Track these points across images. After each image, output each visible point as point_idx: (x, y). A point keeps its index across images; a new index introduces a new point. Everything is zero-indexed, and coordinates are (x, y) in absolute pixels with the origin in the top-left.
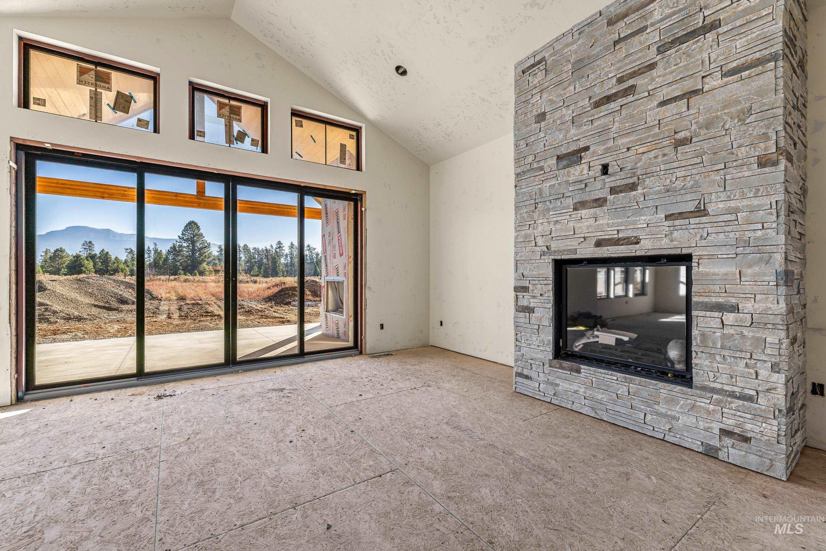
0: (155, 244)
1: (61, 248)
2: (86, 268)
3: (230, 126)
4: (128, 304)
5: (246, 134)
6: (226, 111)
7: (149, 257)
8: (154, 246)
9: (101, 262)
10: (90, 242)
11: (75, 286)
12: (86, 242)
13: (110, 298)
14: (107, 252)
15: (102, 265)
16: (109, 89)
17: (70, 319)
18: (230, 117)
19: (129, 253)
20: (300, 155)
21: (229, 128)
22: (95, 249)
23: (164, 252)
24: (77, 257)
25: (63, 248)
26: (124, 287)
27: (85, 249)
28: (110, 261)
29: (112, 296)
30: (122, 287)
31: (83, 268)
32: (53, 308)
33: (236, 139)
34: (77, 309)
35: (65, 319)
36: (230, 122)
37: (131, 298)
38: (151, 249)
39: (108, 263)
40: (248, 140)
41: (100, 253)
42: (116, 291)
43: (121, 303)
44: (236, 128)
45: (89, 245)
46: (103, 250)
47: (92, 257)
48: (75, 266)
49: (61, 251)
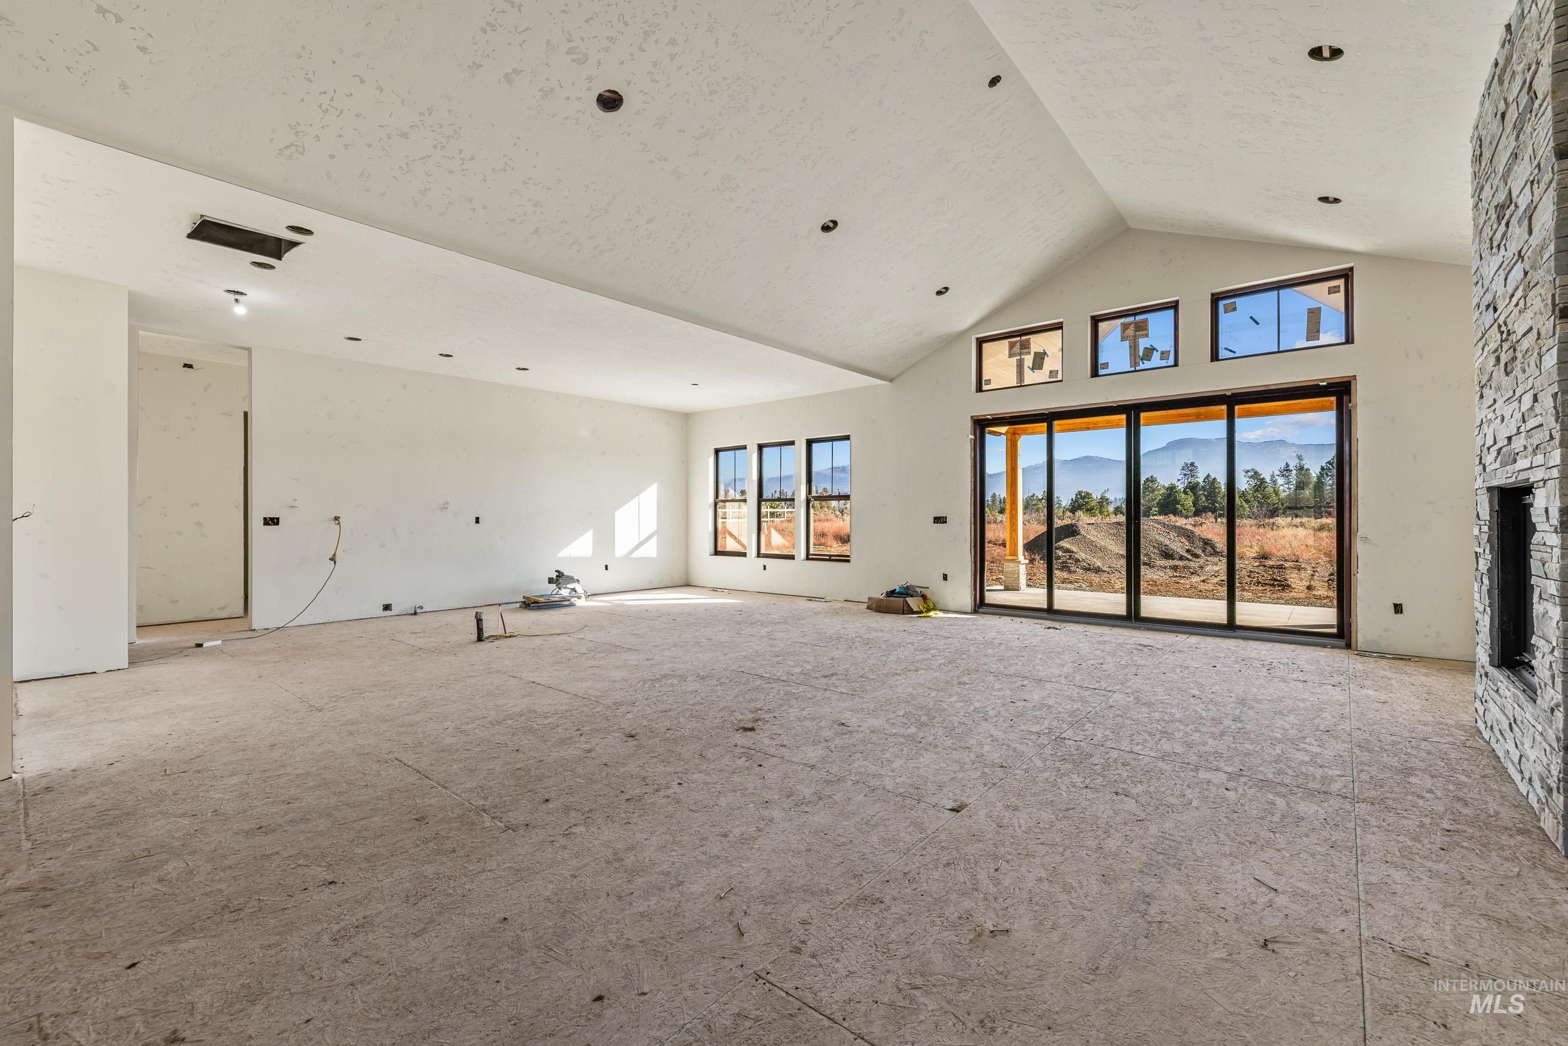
0: (1300, 458)
1: (1152, 477)
2: (1182, 505)
3: (1135, 346)
4: (1174, 559)
5: (1155, 349)
6: (1130, 332)
7: (1288, 483)
8: (1297, 461)
9: (1206, 496)
10: (1192, 464)
11: (1112, 532)
12: (1187, 465)
13: (1152, 548)
14: (1215, 479)
15: (1207, 500)
16: (1029, 353)
17: (1089, 569)
18: (1135, 336)
19: (1251, 477)
20: (1231, 351)
21: (1134, 348)
22: (1199, 475)
23: (1314, 472)
24: (1172, 488)
25: (1155, 476)
26: (1176, 535)
27: (1185, 475)
28: (1219, 493)
29: (1154, 547)
30: (1173, 534)
31: (1179, 506)
32: (1076, 556)
33: (1142, 360)
34: (1103, 559)
35: (1084, 569)
36: (1135, 342)
37: (1179, 550)
38: (1291, 468)
39: (1215, 497)
40: (1156, 355)
41: (1204, 481)
42: (1162, 539)
43: (1165, 558)
44: (1143, 343)
45: (1190, 468)
46: (1208, 476)
47: (1193, 488)
48: (1168, 503)
49: (1152, 481)
